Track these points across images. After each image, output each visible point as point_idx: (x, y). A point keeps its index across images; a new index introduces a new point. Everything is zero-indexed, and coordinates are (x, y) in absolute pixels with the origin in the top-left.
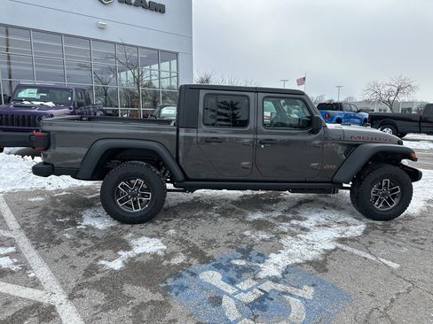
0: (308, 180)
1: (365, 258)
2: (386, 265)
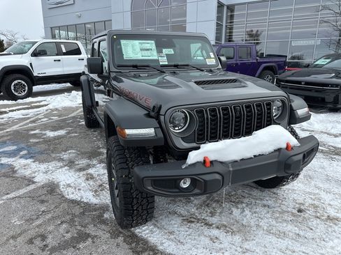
1: (8, 194)
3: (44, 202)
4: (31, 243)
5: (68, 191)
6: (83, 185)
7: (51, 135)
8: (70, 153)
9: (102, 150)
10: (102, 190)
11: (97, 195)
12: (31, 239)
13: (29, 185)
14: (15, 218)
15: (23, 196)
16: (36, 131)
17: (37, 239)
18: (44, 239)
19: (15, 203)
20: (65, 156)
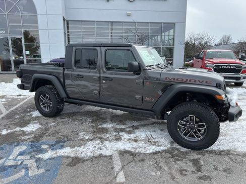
0: (134, 106)
1: (112, 168)
2: (116, 177)
3: (143, 160)
4: (186, 175)
5: (141, 150)
6: (140, 145)
7: (32, 130)
8: (84, 134)
9: (100, 126)
10: (155, 143)
11: (158, 146)
12: (181, 174)
13: (111, 159)
14: (151, 173)
15: (125, 164)
16: (5, 132)
17: (184, 172)
18: (185, 170)
19: (130, 169)
20: (86, 137)
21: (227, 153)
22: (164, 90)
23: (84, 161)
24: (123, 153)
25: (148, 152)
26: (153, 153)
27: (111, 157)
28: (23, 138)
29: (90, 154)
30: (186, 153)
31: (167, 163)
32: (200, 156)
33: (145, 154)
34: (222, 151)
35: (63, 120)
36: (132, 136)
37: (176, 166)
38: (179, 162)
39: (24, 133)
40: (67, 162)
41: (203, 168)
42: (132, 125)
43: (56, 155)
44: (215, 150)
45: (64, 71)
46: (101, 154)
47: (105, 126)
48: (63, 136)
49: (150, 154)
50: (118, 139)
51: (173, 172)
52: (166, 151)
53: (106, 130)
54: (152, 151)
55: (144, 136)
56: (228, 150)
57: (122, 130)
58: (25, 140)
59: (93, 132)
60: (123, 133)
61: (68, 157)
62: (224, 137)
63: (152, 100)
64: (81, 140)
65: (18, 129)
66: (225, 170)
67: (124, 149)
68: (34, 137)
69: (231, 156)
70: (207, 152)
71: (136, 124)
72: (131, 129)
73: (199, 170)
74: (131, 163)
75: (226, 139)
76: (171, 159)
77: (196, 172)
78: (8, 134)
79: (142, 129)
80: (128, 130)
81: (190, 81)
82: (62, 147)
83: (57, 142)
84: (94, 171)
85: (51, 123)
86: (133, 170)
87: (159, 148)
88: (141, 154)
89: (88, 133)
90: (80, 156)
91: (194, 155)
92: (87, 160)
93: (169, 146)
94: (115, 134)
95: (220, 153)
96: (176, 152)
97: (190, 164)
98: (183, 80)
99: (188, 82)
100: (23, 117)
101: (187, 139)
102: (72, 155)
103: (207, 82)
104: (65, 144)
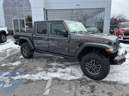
0: (65, 54)
1: (45, 87)
2: (45, 92)
3: (63, 84)
4: (83, 94)
5: (65, 78)
6: (66, 75)
7: (16, 64)
8: (39, 68)
9: (49, 64)
10: (74, 75)
11: (76, 76)
12: (81, 93)
13: (47, 82)
14: (64, 91)
15: (53, 85)
16: (4, 65)
17: (83, 92)
18: (84, 91)
19: (54, 88)
20: (40, 70)
21: (115, 83)
22: (79, 46)
23: (33, 82)
24: (54, 79)
25: (68, 79)
26: (71, 80)
27: (47, 80)
28: (10, 68)
29: (37, 78)
30: (90, 81)
31: (75, 86)
32: (97, 84)
33: (66, 80)
34: (112, 82)
35: (33, 60)
36: (63, 70)
37: (80, 88)
38: (83, 86)
39: (12, 66)
40: (24, 81)
41: (96, 91)
42: (66, 64)
43: (21, 78)
44: (107, 81)
45: (33, 35)
46: (43, 79)
47: (52, 64)
48: (29, 68)
49: (68, 81)
50: (55, 71)
51: (77, 91)
52: (78, 80)
53: (51, 66)
54: (70, 79)
55: (70, 71)
56: (116, 82)
57: (60, 67)
58: (10, 69)
59: (44, 67)
60: (60, 68)
61: (26, 79)
62: (117, 74)
63: (74, 51)
64: (37, 71)
65: (10, 64)
66: (108, 94)
67: (56, 77)
68: (15, 68)
69: (116, 85)
70: (102, 82)
71: (69, 63)
72: (65, 66)
73: (92, 92)
74: (56, 85)
75: (117, 75)
76: (79, 84)
77: (90, 93)
78: (5, 66)
79: (70, 67)
80: (63, 67)
81: (93, 40)
82: (26, 74)
83: (24, 71)
84: (35, 88)
85: (26, 61)
86: (55, 88)
87: (75, 77)
88: (64, 80)
89: (42, 67)
90: (32, 79)
91: (94, 83)
92: (34, 82)
93: (82, 77)
94: (55, 68)
95: (110, 83)
96: (84, 80)
97: (89, 88)
98: (89, 40)
99: (92, 41)
100: (15, 58)
101: (91, 73)
102: (28, 78)
103: (103, 41)
104: (28, 72)
